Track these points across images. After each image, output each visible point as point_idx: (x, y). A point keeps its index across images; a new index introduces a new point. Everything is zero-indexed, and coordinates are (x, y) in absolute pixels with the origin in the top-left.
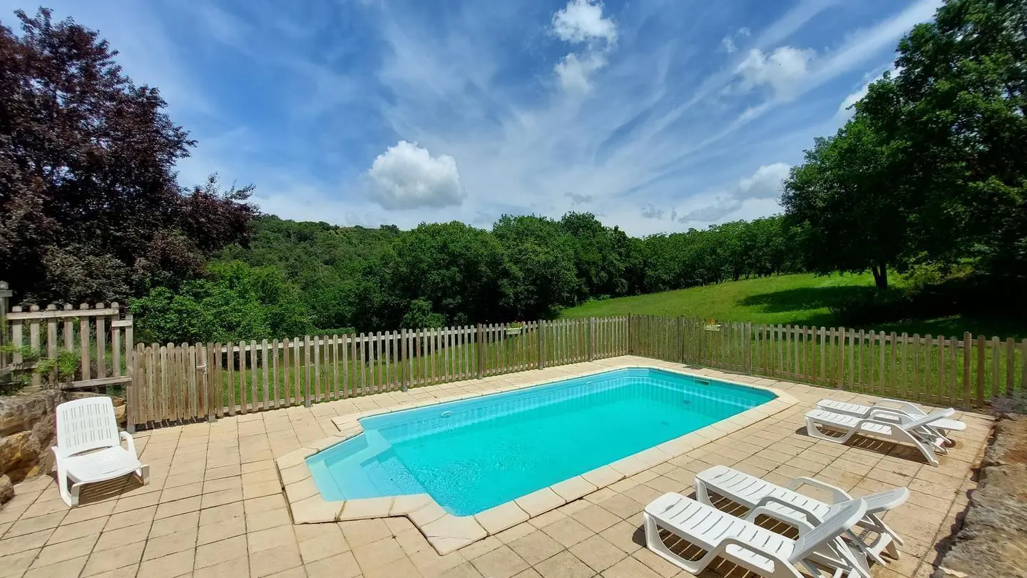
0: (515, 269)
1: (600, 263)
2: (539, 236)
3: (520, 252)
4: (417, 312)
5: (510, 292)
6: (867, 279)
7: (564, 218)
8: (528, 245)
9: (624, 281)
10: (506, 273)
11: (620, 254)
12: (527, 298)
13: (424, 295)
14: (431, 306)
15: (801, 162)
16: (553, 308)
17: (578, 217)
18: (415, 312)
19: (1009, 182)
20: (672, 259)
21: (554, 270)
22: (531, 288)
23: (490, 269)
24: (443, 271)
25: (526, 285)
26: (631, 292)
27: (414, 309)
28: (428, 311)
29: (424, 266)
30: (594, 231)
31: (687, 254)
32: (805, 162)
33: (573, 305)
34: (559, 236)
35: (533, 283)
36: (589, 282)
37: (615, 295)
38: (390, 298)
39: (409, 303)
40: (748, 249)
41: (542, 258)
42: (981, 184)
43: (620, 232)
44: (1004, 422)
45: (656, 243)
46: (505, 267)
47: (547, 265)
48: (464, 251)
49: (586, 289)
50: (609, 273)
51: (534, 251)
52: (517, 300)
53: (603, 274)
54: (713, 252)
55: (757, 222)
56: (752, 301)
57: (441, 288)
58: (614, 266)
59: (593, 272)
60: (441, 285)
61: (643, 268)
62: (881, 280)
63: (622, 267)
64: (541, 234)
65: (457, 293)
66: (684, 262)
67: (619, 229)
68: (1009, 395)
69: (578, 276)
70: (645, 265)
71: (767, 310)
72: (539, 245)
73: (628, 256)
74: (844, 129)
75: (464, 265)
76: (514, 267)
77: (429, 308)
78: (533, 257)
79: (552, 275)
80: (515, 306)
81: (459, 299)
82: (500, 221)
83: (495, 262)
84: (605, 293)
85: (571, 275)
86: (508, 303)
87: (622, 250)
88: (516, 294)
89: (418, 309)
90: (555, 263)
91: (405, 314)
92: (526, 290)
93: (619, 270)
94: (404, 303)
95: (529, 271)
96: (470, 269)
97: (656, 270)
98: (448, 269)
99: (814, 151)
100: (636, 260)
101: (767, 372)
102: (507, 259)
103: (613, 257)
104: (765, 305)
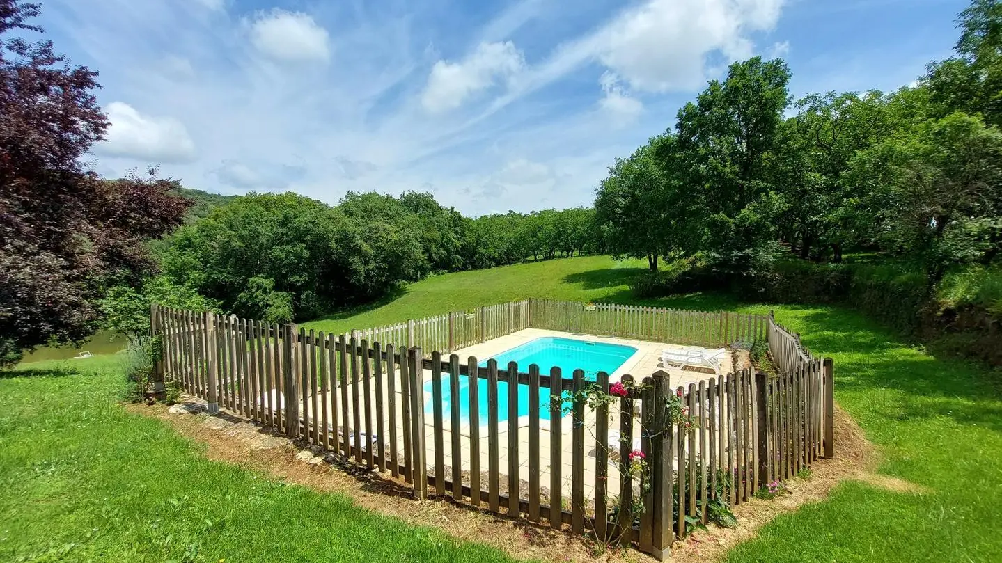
0: (366, 247)
1: (440, 240)
2: (388, 215)
3: (370, 230)
4: (257, 291)
5: (361, 268)
6: (644, 263)
7: (403, 196)
8: (379, 224)
9: (459, 257)
10: (357, 251)
11: (456, 232)
12: (378, 275)
13: (263, 272)
14: (272, 284)
15: (606, 175)
16: (397, 283)
17: (418, 197)
18: (254, 290)
19: (730, 216)
20: (501, 239)
21: (406, 248)
22: (383, 265)
23: (341, 246)
24: (287, 248)
25: (377, 263)
26: (464, 268)
27: (252, 287)
28: (270, 289)
29: (263, 240)
30: (434, 211)
31: (512, 234)
32: (609, 176)
33: (416, 280)
34: (407, 215)
35: (385, 260)
36: (430, 259)
37: (451, 270)
38: (220, 276)
39: (246, 281)
40: (559, 234)
41: (394, 237)
42: (716, 216)
43: (456, 212)
44: (737, 353)
45: (488, 223)
46: (357, 245)
47: (399, 243)
48: (310, 226)
49: (429, 265)
50: (447, 250)
51: (385, 230)
52: (368, 276)
53: (442, 251)
54: (535, 235)
55: (567, 212)
56: (572, 279)
57: (285, 265)
58: (452, 243)
59: (434, 249)
60: (286, 262)
61: (476, 246)
62: (654, 265)
63: (458, 244)
64: (389, 212)
65: (304, 270)
66: (511, 242)
67: (455, 210)
68: (737, 341)
69: (423, 253)
70: (477, 244)
71: (587, 287)
72: (390, 224)
73: (463, 234)
74: (635, 155)
75: (312, 242)
76: (365, 244)
77: (271, 287)
78: (384, 235)
79: (404, 253)
80: (366, 284)
81: (305, 277)
82: (347, 197)
83: (345, 239)
84: (444, 268)
85: (419, 253)
86: (359, 280)
87: (458, 229)
88: (367, 272)
89: (258, 287)
90: (407, 242)
91: (240, 292)
92: (377, 267)
93: (455, 247)
94: (239, 280)
95: (380, 249)
96: (318, 245)
97: (487, 248)
98: (294, 246)
99: (614, 167)
100: (470, 238)
101: (624, 334)
102: (358, 237)
103: (451, 235)
104: (583, 283)
